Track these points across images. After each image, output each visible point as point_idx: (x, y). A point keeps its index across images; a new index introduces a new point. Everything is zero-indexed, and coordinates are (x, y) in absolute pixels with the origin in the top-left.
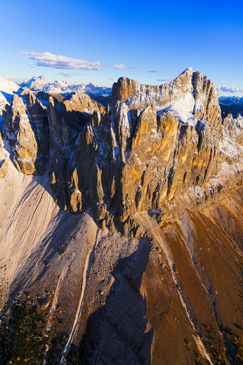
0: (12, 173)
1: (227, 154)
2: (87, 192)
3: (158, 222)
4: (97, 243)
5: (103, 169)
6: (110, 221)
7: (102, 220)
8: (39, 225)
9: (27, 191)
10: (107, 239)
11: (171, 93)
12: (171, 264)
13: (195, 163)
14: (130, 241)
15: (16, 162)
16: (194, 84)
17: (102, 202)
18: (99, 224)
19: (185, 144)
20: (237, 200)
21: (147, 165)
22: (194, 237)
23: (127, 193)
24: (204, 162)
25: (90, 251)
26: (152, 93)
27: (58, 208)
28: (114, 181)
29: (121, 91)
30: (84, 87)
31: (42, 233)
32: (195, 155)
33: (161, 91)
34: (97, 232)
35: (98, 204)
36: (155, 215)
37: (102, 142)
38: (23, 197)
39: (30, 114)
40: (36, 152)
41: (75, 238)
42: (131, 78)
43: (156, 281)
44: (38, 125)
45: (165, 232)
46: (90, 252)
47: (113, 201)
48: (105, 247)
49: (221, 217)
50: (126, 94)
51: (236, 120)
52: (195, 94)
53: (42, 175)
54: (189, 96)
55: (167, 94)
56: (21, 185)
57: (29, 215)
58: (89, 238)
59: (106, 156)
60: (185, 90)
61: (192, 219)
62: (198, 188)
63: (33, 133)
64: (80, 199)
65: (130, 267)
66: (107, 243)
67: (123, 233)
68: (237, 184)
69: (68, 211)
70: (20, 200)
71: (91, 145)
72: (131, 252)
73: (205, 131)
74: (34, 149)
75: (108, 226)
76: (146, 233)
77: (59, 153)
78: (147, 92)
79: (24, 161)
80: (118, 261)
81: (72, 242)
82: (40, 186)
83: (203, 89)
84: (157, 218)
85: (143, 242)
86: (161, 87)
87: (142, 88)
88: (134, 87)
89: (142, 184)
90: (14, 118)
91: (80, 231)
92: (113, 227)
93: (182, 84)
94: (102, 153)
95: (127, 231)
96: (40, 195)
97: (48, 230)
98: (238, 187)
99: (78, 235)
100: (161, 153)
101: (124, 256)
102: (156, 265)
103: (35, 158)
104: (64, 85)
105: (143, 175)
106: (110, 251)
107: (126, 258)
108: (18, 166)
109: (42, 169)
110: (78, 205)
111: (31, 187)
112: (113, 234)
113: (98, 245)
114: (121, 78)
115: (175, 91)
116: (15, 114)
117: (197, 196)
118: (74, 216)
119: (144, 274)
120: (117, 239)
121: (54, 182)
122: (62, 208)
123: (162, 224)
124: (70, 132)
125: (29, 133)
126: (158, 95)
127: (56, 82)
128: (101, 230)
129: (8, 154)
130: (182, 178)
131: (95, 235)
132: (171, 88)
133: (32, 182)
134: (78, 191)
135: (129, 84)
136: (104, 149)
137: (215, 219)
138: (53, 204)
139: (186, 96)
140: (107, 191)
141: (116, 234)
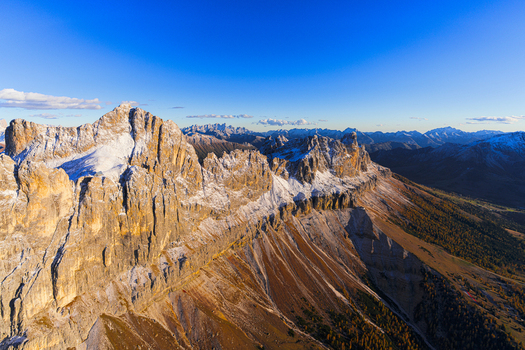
1: (212, 205)
11: (96, 135)
13: (125, 231)
16: (132, 122)
19: (89, 204)
20: (224, 274)
24: (141, 225)
26: (66, 137)
29: (15, 138)
32: (120, 218)
33: (79, 133)
42: (28, 120)
49: (182, 312)
50: (24, 142)
51: (221, 160)
52: (133, 133)
54: (127, 136)
55: (90, 136)
60: (118, 129)
62: (139, 269)
68: (232, 247)
73: (131, 182)
83: (146, 127)
86: (78, 129)
87: (48, 131)
88: (34, 131)
93: (111, 123)
98: (233, 252)
100: (31, 224)
114: (13, 121)
115: (102, 132)
117: (134, 284)
126: (76, 139)
130: (99, 260)
132: (95, 129)
135: (25, 127)
139: (120, 137)
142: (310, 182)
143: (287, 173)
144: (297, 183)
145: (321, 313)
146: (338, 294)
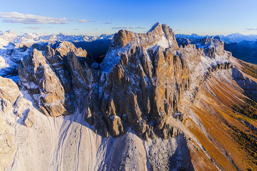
0: (40, 120)
2: (124, 115)
3: (181, 121)
4: (148, 153)
5: (137, 94)
6: (151, 132)
7: (145, 133)
8: (87, 158)
9: (62, 132)
10: (153, 146)
11: (154, 37)
12: (200, 146)
13: (183, 77)
14: (170, 141)
15: (43, 108)
16: (164, 31)
17: (141, 119)
18: (143, 137)
21: (166, 84)
22: (202, 123)
23: (160, 106)
25: (145, 161)
26: (143, 38)
27: (100, 137)
28: (149, 100)
29: (123, 39)
30: (55, 37)
31: (94, 164)
32: (182, 72)
33: (148, 36)
34: (144, 144)
35: (138, 121)
36: (178, 117)
37: (131, 75)
38: (60, 139)
39: (50, 63)
40: (63, 94)
41: (128, 156)
42: (128, 30)
43: (201, 162)
44: (60, 71)
45: (187, 126)
46: (145, 163)
47: (150, 116)
48: (155, 154)
49: (205, 106)
51: (184, 49)
52: (166, 36)
53: (73, 113)
55: (152, 38)
56: (53, 128)
57: (74, 153)
58: (141, 152)
59: (138, 84)
60: (161, 35)
61: (195, 112)
62: (187, 92)
63: (58, 79)
64: (120, 123)
65: (179, 161)
66: (155, 150)
67: (163, 137)
69: (110, 136)
70: (57, 143)
71: (123, 79)
72: (175, 149)
74: (61, 92)
75: (151, 137)
76: (178, 131)
77: (85, 91)
78: (140, 38)
79: (53, 104)
80: (169, 160)
81: (128, 160)
82: (75, 124)
83: (170, 33)
84: (180, 118)
85: (179, 138)
86: (147, 34)
87: (136, 35)
88: (131, 35)
89: (166, 98)
90: (35, 69)
91: (130, 149)
92: (154, 135)
94: (134, 82)
95: (166, 135)
96: (78, 131)
97: (98, 160)
99: (130, 153)
101: (171, 154)
102: (195, 151)
103: (63, 100)
104: (34, 36)
105: (166, 91)
106: (160, 155)
107: (173, 155)
108: (45, 111)
109: (71, 108)
110: (120, 128)
111: (66, 127)
112: (155, 141)
113: (149, 154)
114: (121, 30)
116: (36, 66)
117: (190, 97)
118: (118, 139)
119: (192, 161)
120: (160, 143)
121: (90, 115)
122: (103, 136)
123: (183, 121)
124: (93, 72)
125: (55, 80)
126: (147, 39)
127: (27, 34)
128: (146, 142)
129: (31, 103)
131: (143, 147)
133: (65, 122)
134: (116, 117)
135: (127, 33)
136: (135, 80)
137: (203, 108)
138: (94, 135)
139: (162, 38)
140: (144, 110)
141: (159, 140)
142: (214, 58)
143: (204, 54)
144: (209, 58)
145: (238, 106)
146: (240, 100)
